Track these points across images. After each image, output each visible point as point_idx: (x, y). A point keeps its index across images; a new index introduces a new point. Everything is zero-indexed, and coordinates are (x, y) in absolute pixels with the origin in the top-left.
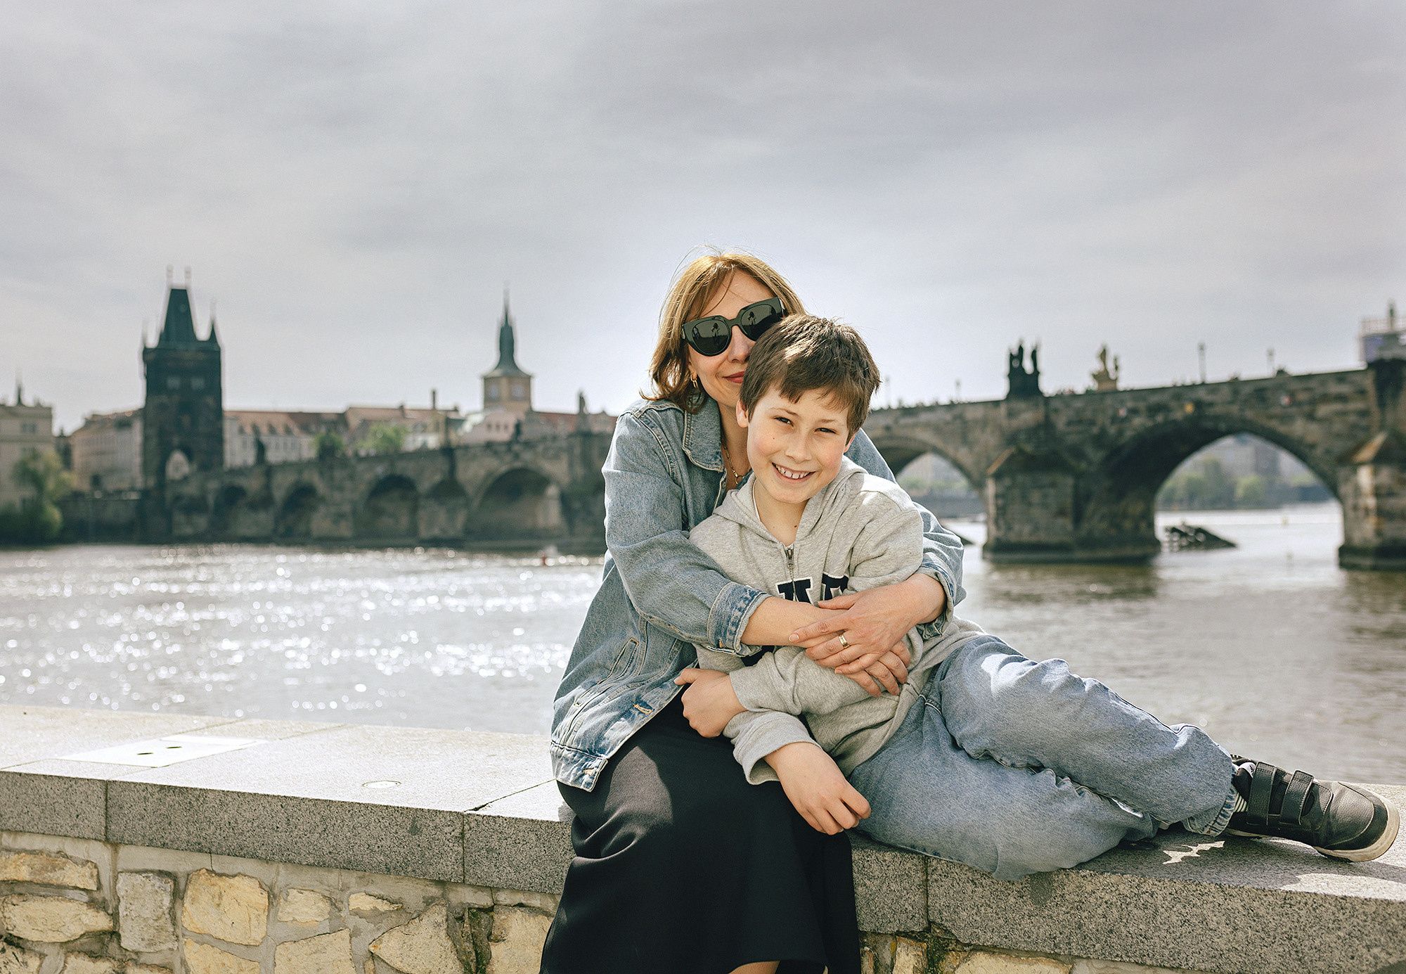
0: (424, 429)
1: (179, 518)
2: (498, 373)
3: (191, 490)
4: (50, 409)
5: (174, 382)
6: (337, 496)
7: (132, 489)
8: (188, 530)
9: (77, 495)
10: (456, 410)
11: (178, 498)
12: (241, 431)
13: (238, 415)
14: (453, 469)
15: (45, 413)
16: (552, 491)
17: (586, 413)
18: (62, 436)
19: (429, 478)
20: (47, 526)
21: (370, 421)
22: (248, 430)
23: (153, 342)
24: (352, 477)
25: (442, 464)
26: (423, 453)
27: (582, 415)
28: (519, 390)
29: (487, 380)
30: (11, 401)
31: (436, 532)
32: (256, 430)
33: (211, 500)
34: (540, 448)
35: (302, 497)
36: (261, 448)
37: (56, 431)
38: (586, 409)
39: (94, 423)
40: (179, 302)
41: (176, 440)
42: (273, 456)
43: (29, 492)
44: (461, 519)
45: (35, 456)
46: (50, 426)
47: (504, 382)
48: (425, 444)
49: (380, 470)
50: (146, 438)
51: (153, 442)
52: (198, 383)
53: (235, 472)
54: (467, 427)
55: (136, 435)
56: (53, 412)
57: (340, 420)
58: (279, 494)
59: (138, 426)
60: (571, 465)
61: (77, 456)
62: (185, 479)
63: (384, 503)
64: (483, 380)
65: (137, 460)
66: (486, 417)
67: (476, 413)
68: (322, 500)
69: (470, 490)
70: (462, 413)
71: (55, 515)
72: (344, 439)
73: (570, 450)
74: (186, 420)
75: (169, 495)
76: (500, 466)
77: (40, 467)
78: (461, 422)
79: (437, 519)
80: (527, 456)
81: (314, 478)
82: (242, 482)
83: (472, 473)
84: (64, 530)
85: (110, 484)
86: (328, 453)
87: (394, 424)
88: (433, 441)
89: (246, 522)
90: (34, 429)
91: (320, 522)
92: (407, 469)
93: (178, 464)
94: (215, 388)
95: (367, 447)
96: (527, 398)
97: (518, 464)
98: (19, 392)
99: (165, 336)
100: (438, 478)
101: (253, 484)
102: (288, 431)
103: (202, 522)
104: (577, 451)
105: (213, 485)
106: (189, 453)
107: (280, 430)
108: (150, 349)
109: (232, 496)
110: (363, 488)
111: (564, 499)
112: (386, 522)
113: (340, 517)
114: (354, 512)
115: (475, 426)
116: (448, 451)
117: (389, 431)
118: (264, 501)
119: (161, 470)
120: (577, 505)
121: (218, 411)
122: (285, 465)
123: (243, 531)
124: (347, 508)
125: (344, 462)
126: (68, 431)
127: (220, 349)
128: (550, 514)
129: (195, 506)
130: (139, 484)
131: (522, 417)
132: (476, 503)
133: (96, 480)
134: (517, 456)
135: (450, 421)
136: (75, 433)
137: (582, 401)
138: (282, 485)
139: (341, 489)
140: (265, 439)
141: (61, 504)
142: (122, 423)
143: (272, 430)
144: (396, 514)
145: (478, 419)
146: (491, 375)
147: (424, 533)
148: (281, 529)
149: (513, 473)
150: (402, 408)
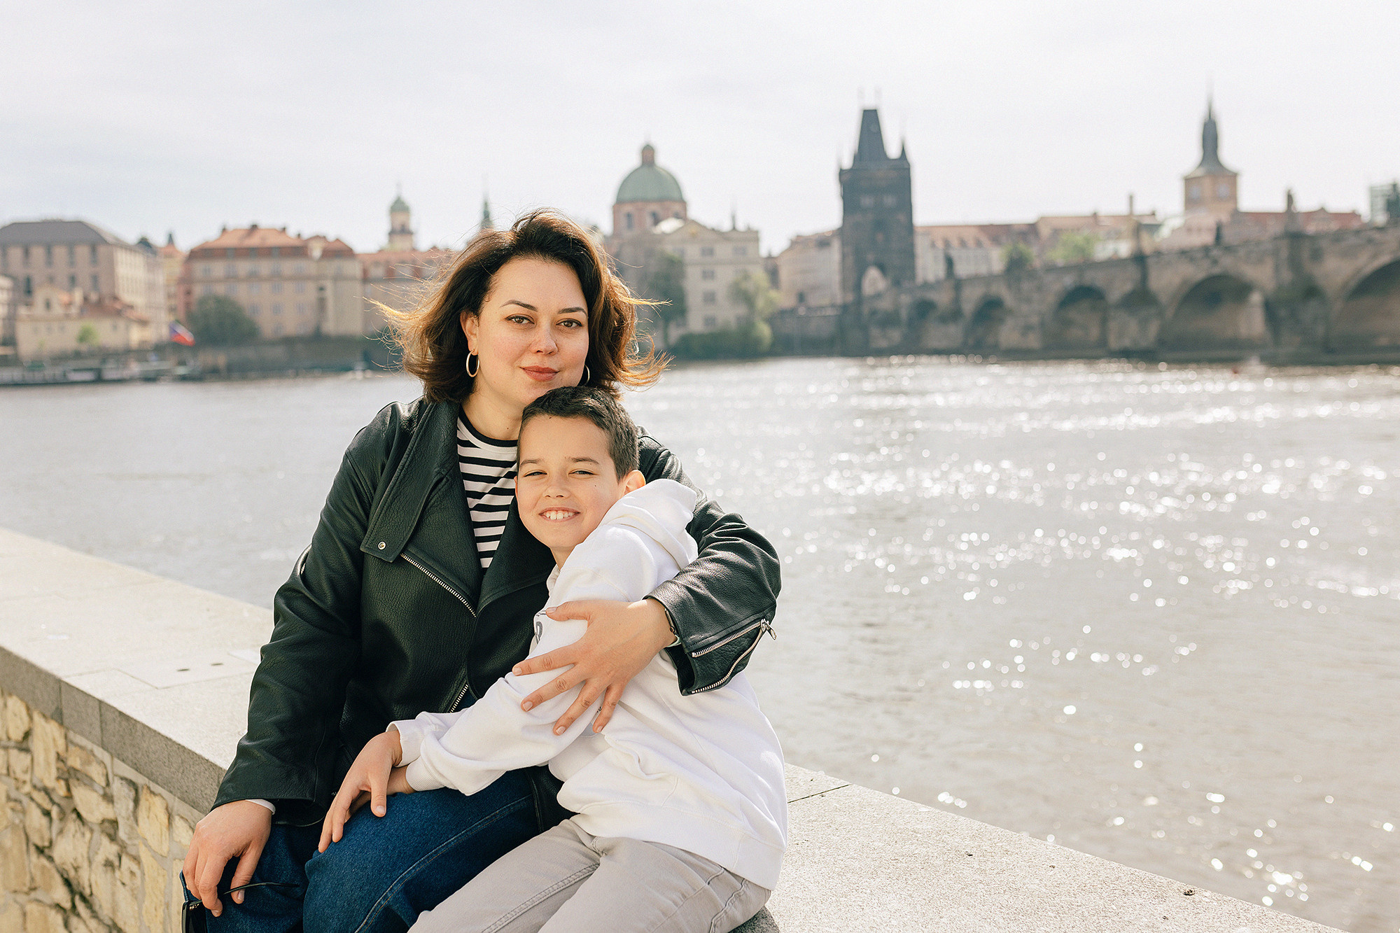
0: (1116, 235)
1: (875, 331)
2: (1200, 172)
3: (885, 305)
4: (757, 232)
5: (867, 201)
6: (1025, 308)
7: (833, 306)
8: (883, 344)
9: (783, 313)
10: (1153, 214)
11: (874, 313)
12: (933, 245)
13: (929, 230)
14: (1144, 278)
15: (753, 236)
16: (1256, 298)
17: (1295, 212)
18: (770, 257)
19: (1120, 288)
20: (758, 341)
21: (1061, 230)
22: (940, 244)
23: (847, 163)
24: (1039, 289)
25: (1133, 272)
26: (1114, 263)
27: (1290, 212)
28: (1223, 189)
29: (1189, 181)
30: (726, 226)
31: (1127, 343)
32: (947, 244)
33: (904, 314)
34: (1242, 252)
35: (990, 309)
36: (950, 262)
37: (763, 252)
38: (1295, 208)
39: (798, 243)
40: (870, 121)
41: (870, 257)
42: (962, 270)
43: (742, 310)
44: (1153, 329)
45: (746, 277)
46: (758, 247)
47: (1207, 183)
48: (1116, 252)
49: (1069, 281)
50: (844, 256)
51: (850, 260)
52: (889, 200)
53: (926, 286)
54: (1165, 232)
55: (834, 254)
56: (759, 235)
57: (1030, 231)
58: (968, 307)
59: (836, 245)
60: (1277, 269)
61: (784, 275)
62: (878, 296)
63: (1073, 314)
64: (1184, 181)
65: (836, 278)
66: (1186, 221)
67: (1175, 216)
68: (1010, 312)
69: (1164, 298)
70: (1159, 218)
71: (764, 331)
72: (1033, 251)
73: (1275, 253)
74: (880, 237)
75: (866, 310)
76: (1196, 272)
77: (749, 286)
78: (1155, 228)
79: (1128, 329)
80: (1227, 263)
81: (1002, 291)
82: (933, 296)
83: (1166, 281)
84: (773, 345)
85: (814, 300)
86: (1016, 266)
87: (1086, 232)
88: (1124, 249)
89: (937, 334)
90: (743, 251)
91: (1008, 334)
92: (1096, 278)
93: (874, 281)
94: (906, 205)
95: (1059, 256)
96: (1233, 197)
97: (1216, 270)
98: (733, 218)
99: (859, 157)
100: (1128, 287)
101: (942, 298)
102: (979, 244)
103: (896, 335)
104: (1284, 253)
105: (906, 299)
106: (882, 268)
107: (971, 243)
108: (844, 170)
109: (924, 309)
110: (1051, 299)
111: (1269, 308)
112: (1075, 333)
113: (1027, 329)
114: (1042, 324)
115: (1174, 231)
116: (1139, 259)
117: (1079, 239)
118: (954, 314)
119: (858, 287)
120: (1283, 313)
121: (910, 228)
122: (975, 279)
123: (934, 343)
124: (1035, 320)
125: (1032, 275)
126: (776, 251)
127: (909, 165)
128: (1252, 321)
129: (889, 320)
130: (839, 300)
131: (1225, 217)
132: (1169, 313)
133: (801, 297)
134: (1215, 262)
135: (1142, 227)
136: (783, 253)
137: (1290, 199)
138: (971, 298)
139: (1029, 301)
140: (954, 254)
141: (770, 320)
142: (822, 242)
143: (963, 244)
144: (1085, 324)
145: (1177, 222)
146: (1192, 176)
147: (1114, 343)
148: (971, 342)
149: (1212, 279)
150: (1095, 215)
